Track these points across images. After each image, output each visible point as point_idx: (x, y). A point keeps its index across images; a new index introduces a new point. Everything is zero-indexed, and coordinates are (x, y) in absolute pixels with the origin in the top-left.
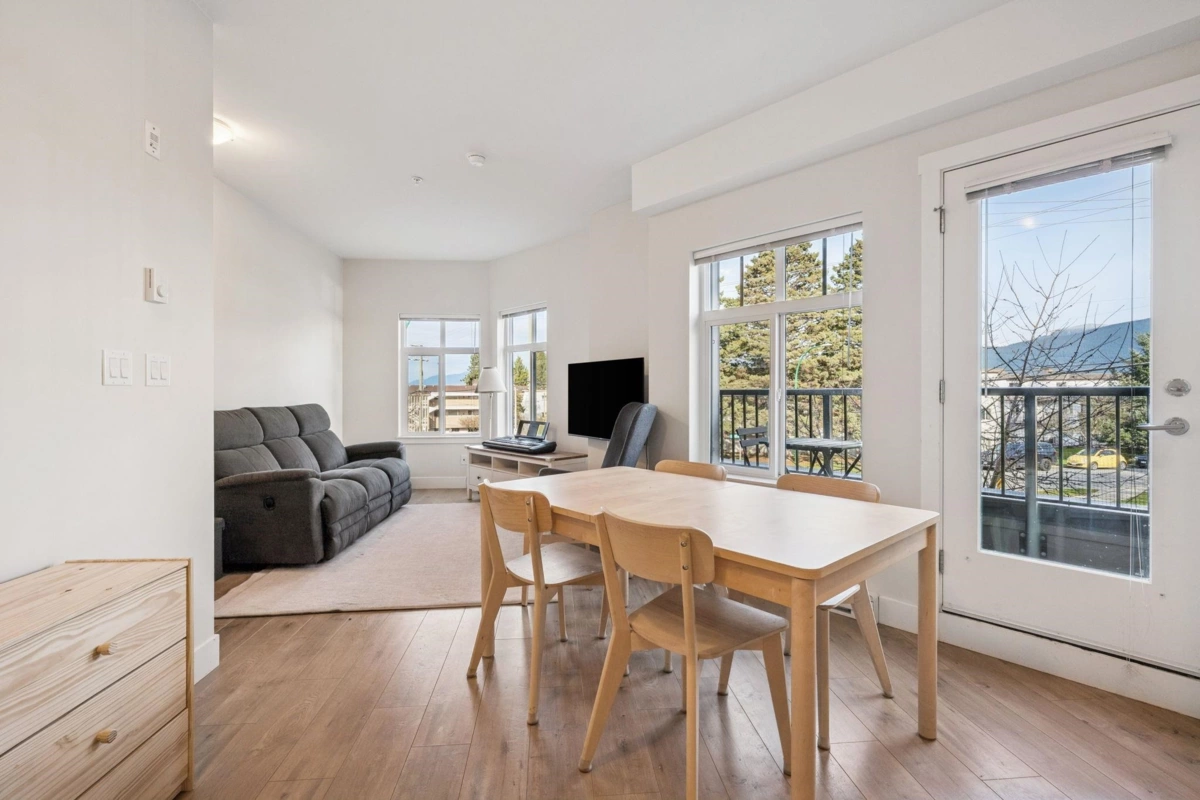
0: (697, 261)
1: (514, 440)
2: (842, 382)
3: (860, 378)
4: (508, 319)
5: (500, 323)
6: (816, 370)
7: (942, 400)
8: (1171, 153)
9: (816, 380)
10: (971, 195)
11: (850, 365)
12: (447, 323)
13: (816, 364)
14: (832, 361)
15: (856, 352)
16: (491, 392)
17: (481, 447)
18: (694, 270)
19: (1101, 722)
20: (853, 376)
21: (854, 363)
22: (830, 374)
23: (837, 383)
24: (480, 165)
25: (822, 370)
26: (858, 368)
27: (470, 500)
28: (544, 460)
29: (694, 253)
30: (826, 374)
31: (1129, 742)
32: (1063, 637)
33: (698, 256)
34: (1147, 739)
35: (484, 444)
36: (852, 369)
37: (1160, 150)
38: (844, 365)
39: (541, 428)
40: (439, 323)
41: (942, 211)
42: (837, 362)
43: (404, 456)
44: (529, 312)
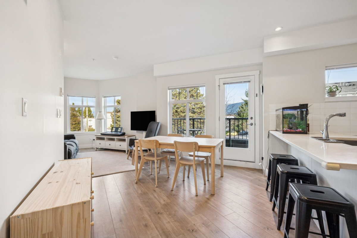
0: (169, 89)
1: (110, 132)
2: (181, 116)
3: (185, 115)
4: (105, 98)
5: (103, 99)
6: (175, 113)
7: (219, 120)
8: (251, 82)
9: (175, 115)
10: (224, 84)
11: (183, 112)
12: (84, 98)
13: (175, 111)
14: (179, 110)
15: (184, 108)
16: (101, 119)
17: (100, 135)
18: (168, 91)
19: (243, 171)
20: (183, 115)
21: (183, 111)
22: (178, 114)
23: (180, 116)
24: (116, 60)
25: (176, 113)
26: (185, 112)
27: (96, 151)
28: (125, 137)
29: (169, 87)
30: (177, 114)
31: (247, 172)
32: (238, 160)
33: (169, 88)
34: (249, 172)
35: (101, 134)
36: (183, 113)
37: (249, 81)
38: (181, 112)
39: (120, 129)
40: (81, 98)
41: (219, 86)
42: (180, 111)
43: (76, 138)
44: (114, 96)
